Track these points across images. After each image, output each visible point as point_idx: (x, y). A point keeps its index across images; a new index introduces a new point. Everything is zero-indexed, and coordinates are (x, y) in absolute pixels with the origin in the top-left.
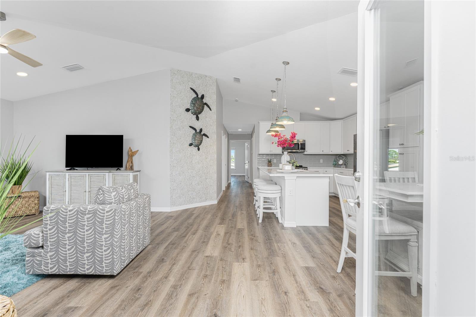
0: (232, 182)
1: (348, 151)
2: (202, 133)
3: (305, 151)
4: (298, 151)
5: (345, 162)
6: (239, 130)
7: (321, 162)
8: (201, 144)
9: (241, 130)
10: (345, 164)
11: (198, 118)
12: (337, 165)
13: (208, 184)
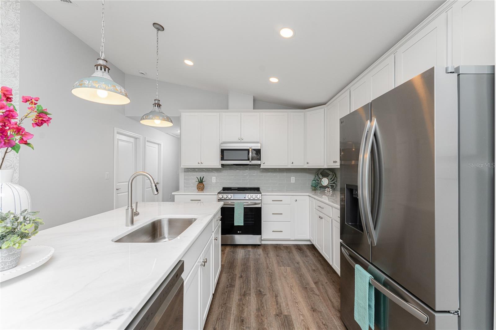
5: (332, 182)
7: (292, 182)
10: (332, 186)
12: (320, 187)
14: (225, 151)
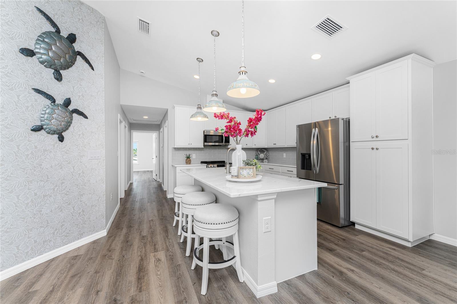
0: (135, 182)
1: (274, 144)
2: (71, 108)
3: (229, 145)
4: (221, 144)
5: (266, 156)
6: (144, 117)
8: (67, 129)
9: (147, 117)
10: (267, 159)
11: (59, 78)
12: (259, 159)
13: (86, 205)
14: (207, 136)
